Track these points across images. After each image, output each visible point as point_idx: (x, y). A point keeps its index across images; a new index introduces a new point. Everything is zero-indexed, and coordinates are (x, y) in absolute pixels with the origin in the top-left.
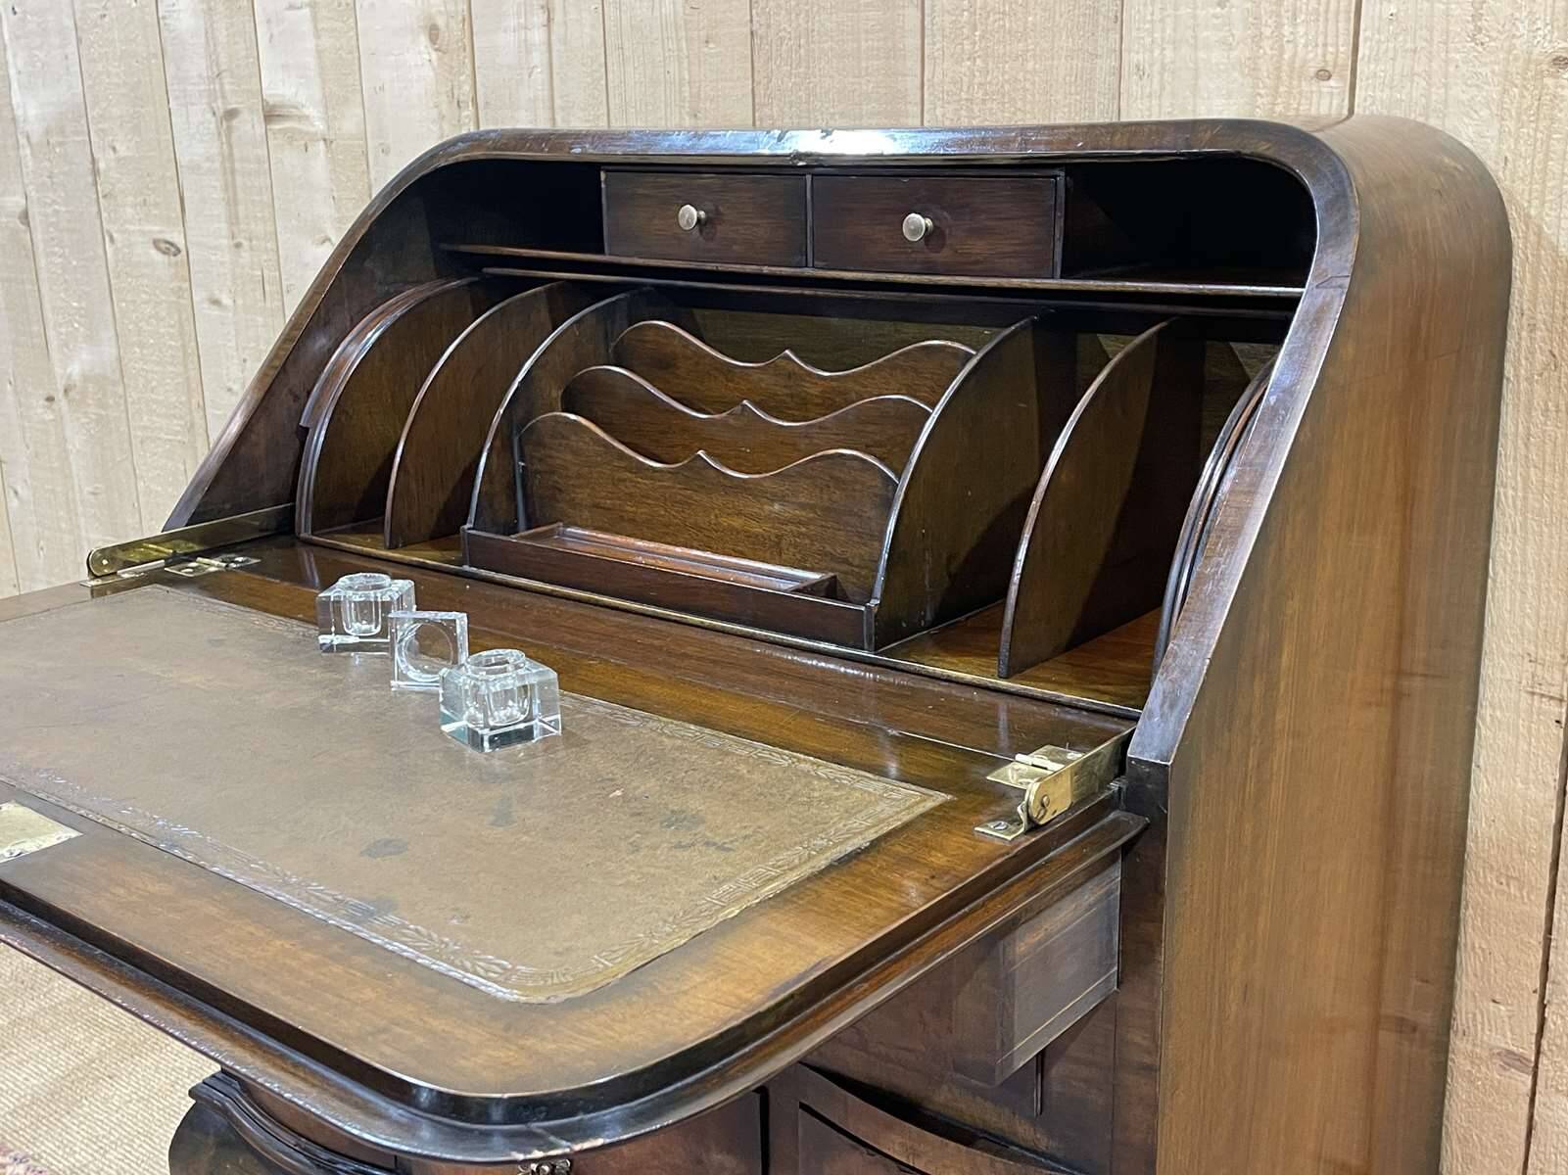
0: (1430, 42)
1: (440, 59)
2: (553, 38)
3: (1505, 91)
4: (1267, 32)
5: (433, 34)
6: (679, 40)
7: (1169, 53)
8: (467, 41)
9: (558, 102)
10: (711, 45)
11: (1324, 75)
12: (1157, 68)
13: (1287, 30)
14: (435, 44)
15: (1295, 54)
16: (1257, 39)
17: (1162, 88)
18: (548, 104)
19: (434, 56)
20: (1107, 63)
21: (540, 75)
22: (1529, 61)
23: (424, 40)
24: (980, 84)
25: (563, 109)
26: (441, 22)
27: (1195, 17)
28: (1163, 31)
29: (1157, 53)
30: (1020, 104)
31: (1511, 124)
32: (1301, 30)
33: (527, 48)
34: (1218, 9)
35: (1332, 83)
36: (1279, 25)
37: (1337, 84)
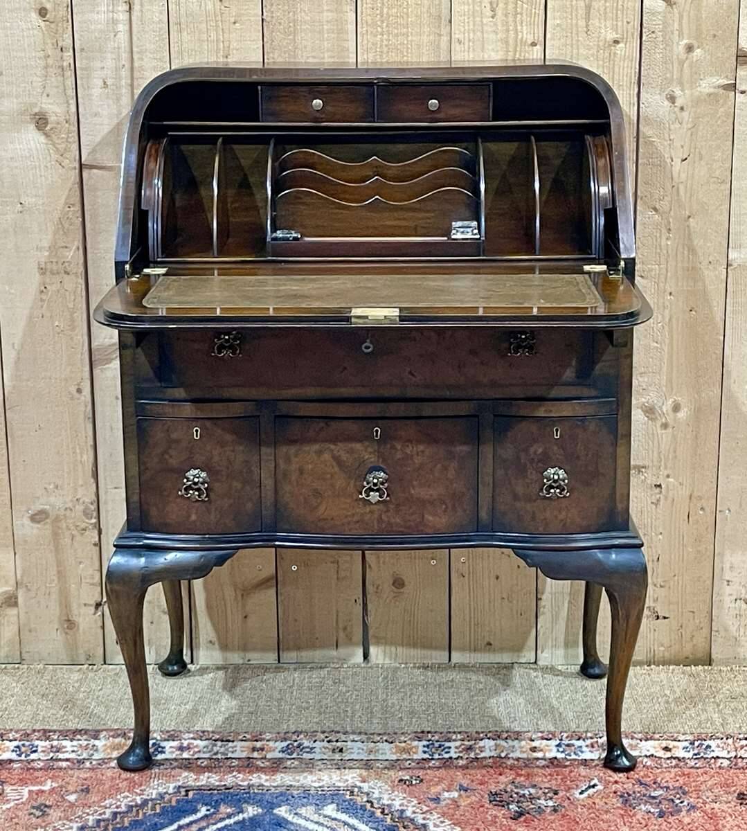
0: (571, 33)
1: (46, 26)
2: (133, 18)
3: (598, 51)
4: (511, 28)
5: (42, 12)
6: (217, 21)
7: (471, 35)
8: (70, 17)
9: (135, 49)
10: (237, 25)
11: (534, 44)
12: (467, 39)
13: (519, 28)
14: (44, 17)
15: (522, 38)
16: (508, 31)
17: (469, 48)
18: (128, 49)
19: (42, 24)
20: (445, 39)
21: (123, 37)
22: (605, 41)
23: (34, 16)
24: (386, 46)
25: (138, 53)
26: (48, 6)
27: (482, 22)
28: (469, 26)
29: (466, 35)
30: (405, 54)
31: (601, 63)
32: (525, 28)
33: (115, 22)
34: (491, 19)
35: (538, 47)
36: (516, 26)
37: (539, 48)
